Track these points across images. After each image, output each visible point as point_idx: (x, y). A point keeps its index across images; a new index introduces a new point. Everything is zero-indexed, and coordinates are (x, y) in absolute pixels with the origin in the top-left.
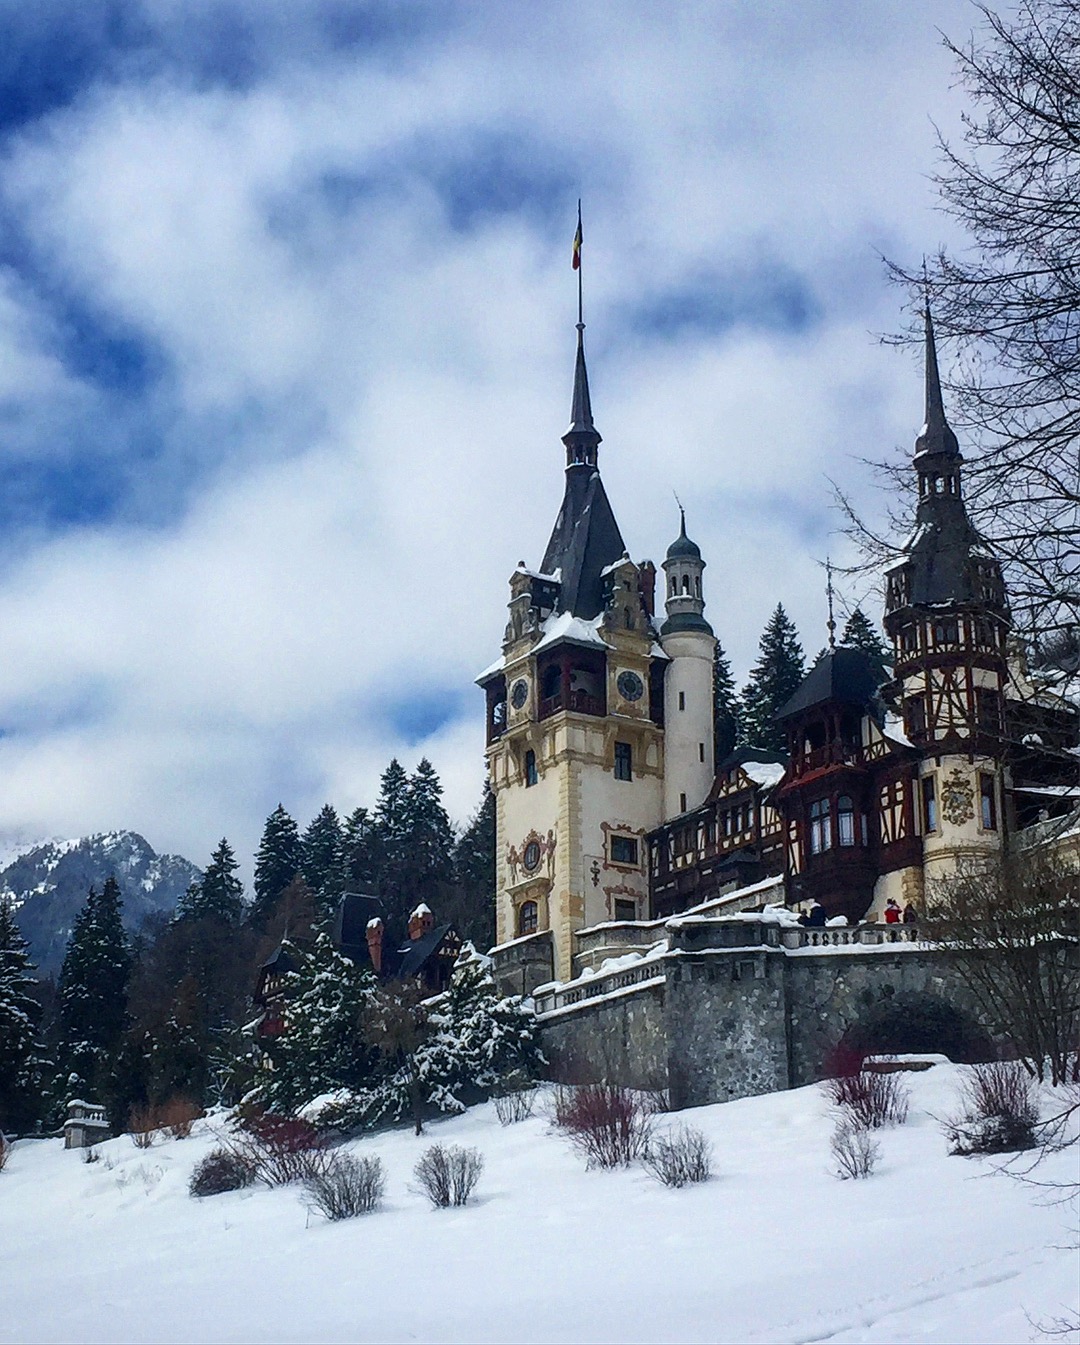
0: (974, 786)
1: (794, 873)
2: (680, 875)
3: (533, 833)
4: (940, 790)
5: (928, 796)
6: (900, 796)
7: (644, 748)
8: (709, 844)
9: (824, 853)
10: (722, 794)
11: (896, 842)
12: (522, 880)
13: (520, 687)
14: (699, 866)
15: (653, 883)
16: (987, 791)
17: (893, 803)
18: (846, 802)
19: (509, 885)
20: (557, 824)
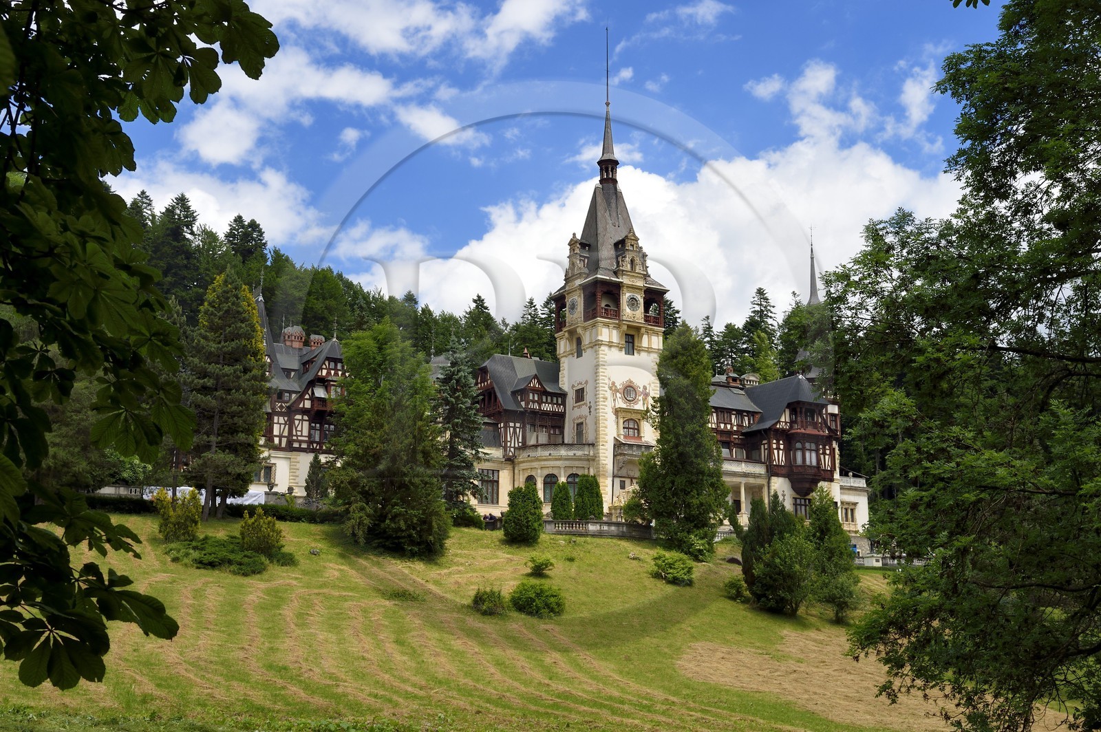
1: (775, 463)
3: (631, 382)
12: (621, 404)
17: (824, 454)
19: (613, 404)
20: (650, 384)
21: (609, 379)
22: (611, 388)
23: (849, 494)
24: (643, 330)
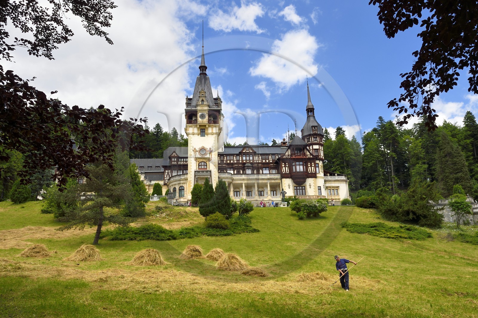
1: (283, 173)
3: (203, 147)
4: (320, 166)
8: (238, 160)
10: (244, 151)
11: (312, 173)
12: (199, 156)
13: (202, 114)
14: (235, 164)
17: (311, 166)
18: (304, 164)
20: (213, 147)
21: (193, 147)
22: (193, 151)
23: (335, 183)
24: (207, 126)
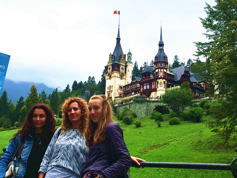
0: (163, 83)
2: (127, 91)
3: (110, 85)
4: (159, 83)
5: (158, 84)
6: (154, 83)
7: (124, 76)
8: (131, 88)
9: (145, 89)
10: (133, 82)
11: (154, 89)
12: (108, 90)
13: (110, 68)
14: (130, 90)
15: (124, 92)
16: (164, 84)
17: (153, 84)
18: (148, 84)
19: (107, 91)
20: (113, 84)
21: (107, 86)
24: (111, 73)
